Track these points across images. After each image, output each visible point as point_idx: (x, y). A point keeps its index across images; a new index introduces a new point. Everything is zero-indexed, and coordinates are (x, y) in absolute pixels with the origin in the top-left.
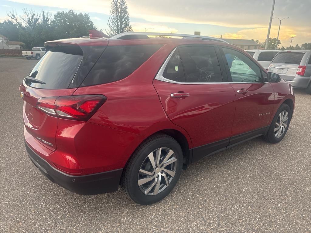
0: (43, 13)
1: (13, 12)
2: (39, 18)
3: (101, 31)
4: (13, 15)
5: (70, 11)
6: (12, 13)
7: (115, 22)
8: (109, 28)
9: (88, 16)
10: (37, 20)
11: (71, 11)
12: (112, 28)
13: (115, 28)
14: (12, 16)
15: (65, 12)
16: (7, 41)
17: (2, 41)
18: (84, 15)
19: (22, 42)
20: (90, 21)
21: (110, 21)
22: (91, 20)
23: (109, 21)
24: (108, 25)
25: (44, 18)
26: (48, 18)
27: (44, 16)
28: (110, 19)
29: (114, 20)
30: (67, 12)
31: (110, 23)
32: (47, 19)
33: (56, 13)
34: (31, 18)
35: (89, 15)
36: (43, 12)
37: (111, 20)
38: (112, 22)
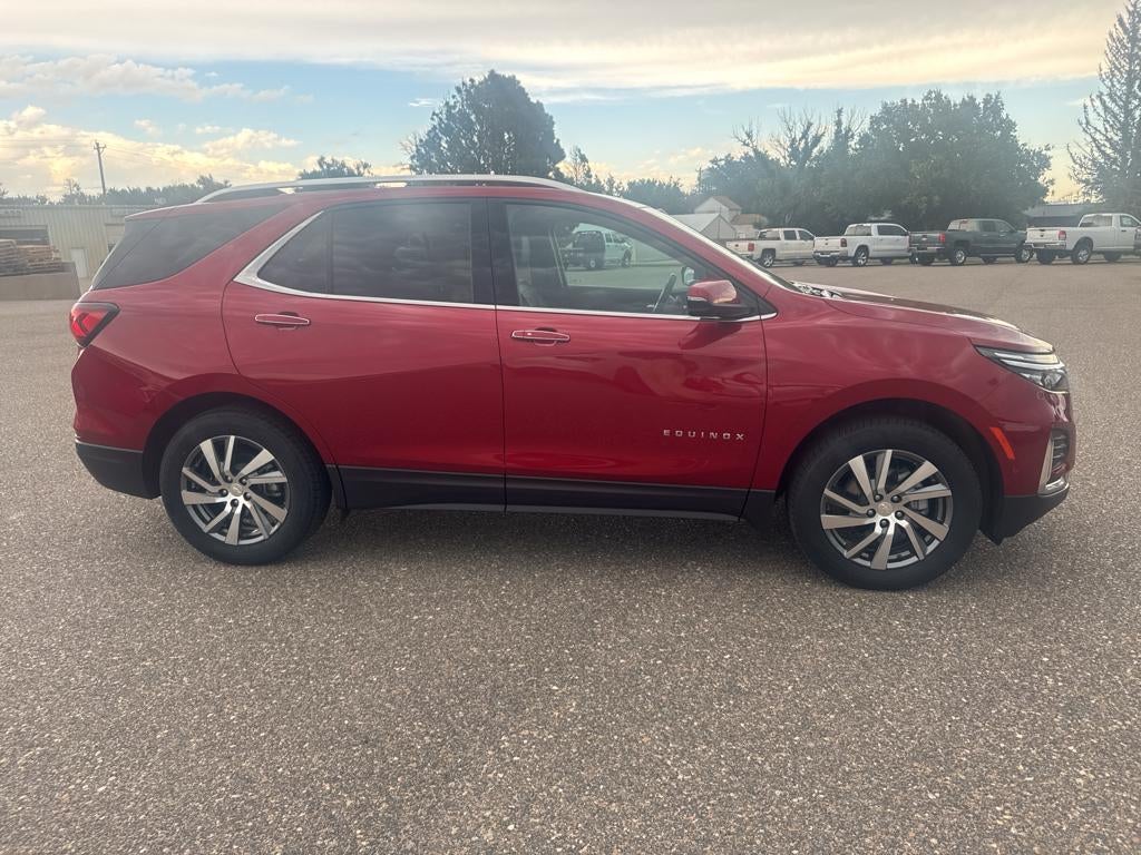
0: (839, 116)
1: (750, 125)
2: (822, 135)
3: (1044, 152)
4: (749, 136)
5: (930, 93)
6: (747, 128)
7: (1116, 109)
8: (1084, 138)
9: (996, 102)
10: (817, 139)
11: (933, 95)
12: (1098, 136)
13: (1110, 135)
14: (745, 137)
15: (909, 102)
16: (734, 213)
17: (720, 216)
18: (979, 100)
19: (758, 216)
20: (1003, 121)
21: (1090, 109)
22: (1010, 113)
23: (1085, 107)
24: (1081, 124)
25: (838, 132)
26: (850, 130)
27: (839, 123)
28: (1092, 100)
29: (1114, 101)
30: (919, 102)
31: (1092, 116)
32: (847, 132)
33: (877, 110)
34: (799, 135)
35: (1003, 98)
36: (840, 112)
37: (1097, 103)
38: (1101, 110)
